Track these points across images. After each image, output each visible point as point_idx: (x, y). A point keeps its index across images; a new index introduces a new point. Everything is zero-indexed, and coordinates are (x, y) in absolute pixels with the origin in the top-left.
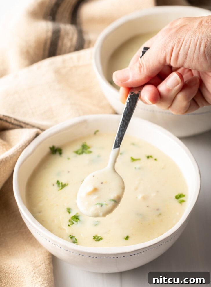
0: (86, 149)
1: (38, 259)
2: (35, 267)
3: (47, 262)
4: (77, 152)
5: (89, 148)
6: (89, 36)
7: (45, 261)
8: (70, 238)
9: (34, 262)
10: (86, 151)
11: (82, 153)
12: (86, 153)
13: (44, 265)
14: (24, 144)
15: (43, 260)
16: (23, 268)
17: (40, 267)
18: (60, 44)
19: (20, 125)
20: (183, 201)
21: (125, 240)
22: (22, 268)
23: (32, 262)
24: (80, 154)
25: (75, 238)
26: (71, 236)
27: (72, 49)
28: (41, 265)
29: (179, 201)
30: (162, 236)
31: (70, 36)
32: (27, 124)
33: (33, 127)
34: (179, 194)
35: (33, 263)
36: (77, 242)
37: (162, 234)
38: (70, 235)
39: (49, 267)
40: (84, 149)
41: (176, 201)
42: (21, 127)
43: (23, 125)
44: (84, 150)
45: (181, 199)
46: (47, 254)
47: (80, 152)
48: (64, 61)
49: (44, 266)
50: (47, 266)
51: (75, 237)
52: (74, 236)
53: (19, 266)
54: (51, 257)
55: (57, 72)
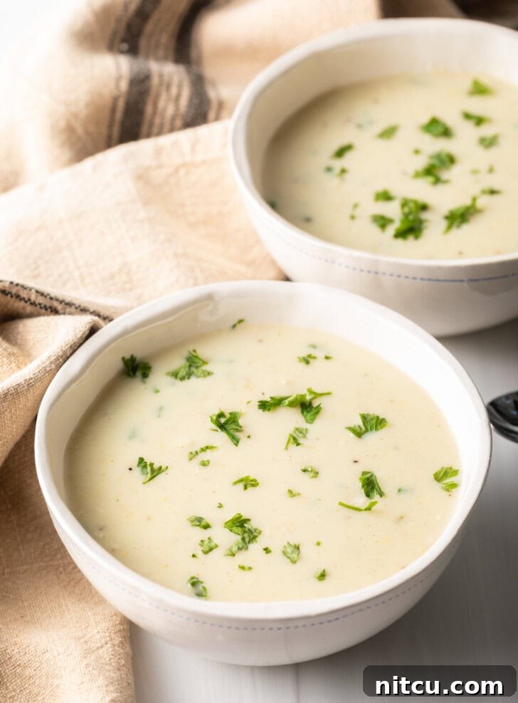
0: (197, 367)
1: (96, 631)
2: (88, 652)
3: (117, 640)
4: (175, 375)
5: (205, 363)
6: (219, 91)
7: (113, 636)
8: (189, 585)
9: (85, 639)
10: (199, 372)
11: (189, 375)
12: (198, 377)
13: (109, 645)
14: (61, 353)
15: (107, 634)
16: (59, 654)
17: (101, 651)
18: (149, 109)
19: (52, 307)
20: (454, 486)
21: (317, 580)
22: (56, 655)
23: (79, 638)
24: (182, 379)
25: (203, 585)
26: (195, 580)
27: (178, 123)
28: (102, 647)
29: (444, 486)
30: (403, 571)
31: (174, 91)
32: (69, 304)
33: (84, 310)
34: (443, 468)
35: (82, 640)
36: (205, 596)
37: (404, 568)
38: (192, 578)
39: (122, 651)
40: (194, 365)
41: (437, 486)
42: (55, 311)
43: (60, 307)
44: (193, 369)
45: (449, 480)
46: (118, 619)
47: (183, 373)
48: (158, 152)
49: (111, 649)
50: (117, 648)
51: (202, 583)
52: (201, 580)
53: (49, 648)
54: (125, 626)
55: (142, 177)
